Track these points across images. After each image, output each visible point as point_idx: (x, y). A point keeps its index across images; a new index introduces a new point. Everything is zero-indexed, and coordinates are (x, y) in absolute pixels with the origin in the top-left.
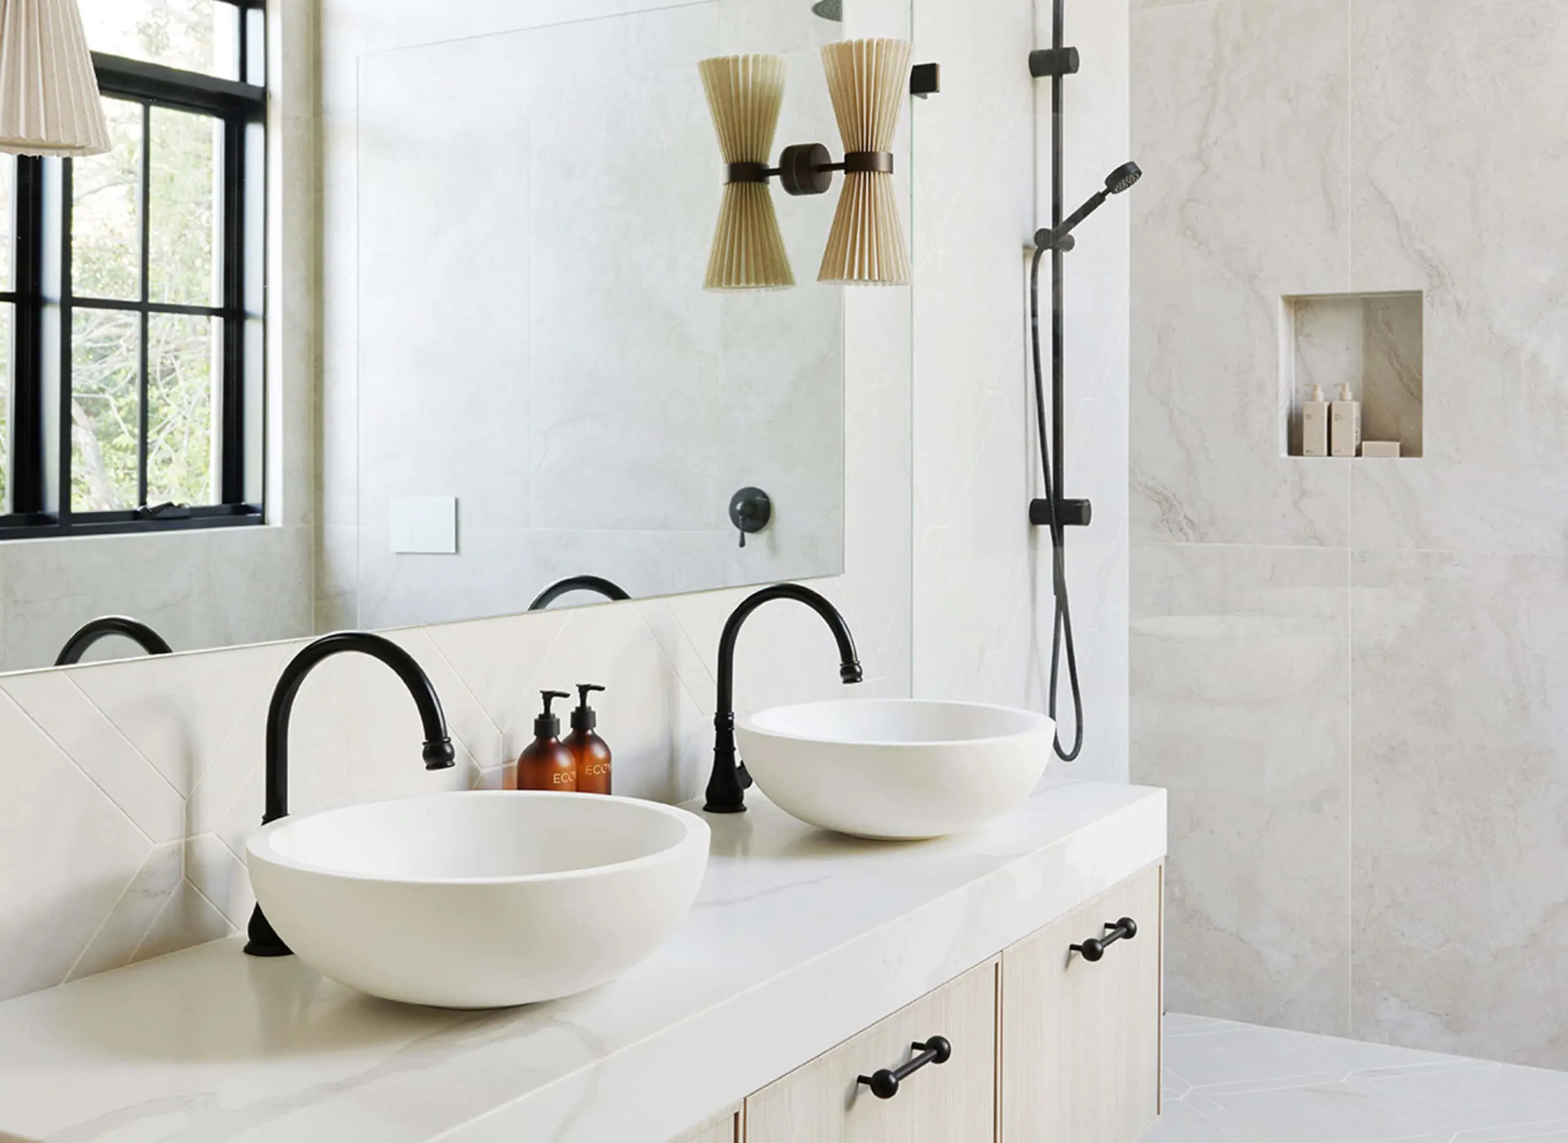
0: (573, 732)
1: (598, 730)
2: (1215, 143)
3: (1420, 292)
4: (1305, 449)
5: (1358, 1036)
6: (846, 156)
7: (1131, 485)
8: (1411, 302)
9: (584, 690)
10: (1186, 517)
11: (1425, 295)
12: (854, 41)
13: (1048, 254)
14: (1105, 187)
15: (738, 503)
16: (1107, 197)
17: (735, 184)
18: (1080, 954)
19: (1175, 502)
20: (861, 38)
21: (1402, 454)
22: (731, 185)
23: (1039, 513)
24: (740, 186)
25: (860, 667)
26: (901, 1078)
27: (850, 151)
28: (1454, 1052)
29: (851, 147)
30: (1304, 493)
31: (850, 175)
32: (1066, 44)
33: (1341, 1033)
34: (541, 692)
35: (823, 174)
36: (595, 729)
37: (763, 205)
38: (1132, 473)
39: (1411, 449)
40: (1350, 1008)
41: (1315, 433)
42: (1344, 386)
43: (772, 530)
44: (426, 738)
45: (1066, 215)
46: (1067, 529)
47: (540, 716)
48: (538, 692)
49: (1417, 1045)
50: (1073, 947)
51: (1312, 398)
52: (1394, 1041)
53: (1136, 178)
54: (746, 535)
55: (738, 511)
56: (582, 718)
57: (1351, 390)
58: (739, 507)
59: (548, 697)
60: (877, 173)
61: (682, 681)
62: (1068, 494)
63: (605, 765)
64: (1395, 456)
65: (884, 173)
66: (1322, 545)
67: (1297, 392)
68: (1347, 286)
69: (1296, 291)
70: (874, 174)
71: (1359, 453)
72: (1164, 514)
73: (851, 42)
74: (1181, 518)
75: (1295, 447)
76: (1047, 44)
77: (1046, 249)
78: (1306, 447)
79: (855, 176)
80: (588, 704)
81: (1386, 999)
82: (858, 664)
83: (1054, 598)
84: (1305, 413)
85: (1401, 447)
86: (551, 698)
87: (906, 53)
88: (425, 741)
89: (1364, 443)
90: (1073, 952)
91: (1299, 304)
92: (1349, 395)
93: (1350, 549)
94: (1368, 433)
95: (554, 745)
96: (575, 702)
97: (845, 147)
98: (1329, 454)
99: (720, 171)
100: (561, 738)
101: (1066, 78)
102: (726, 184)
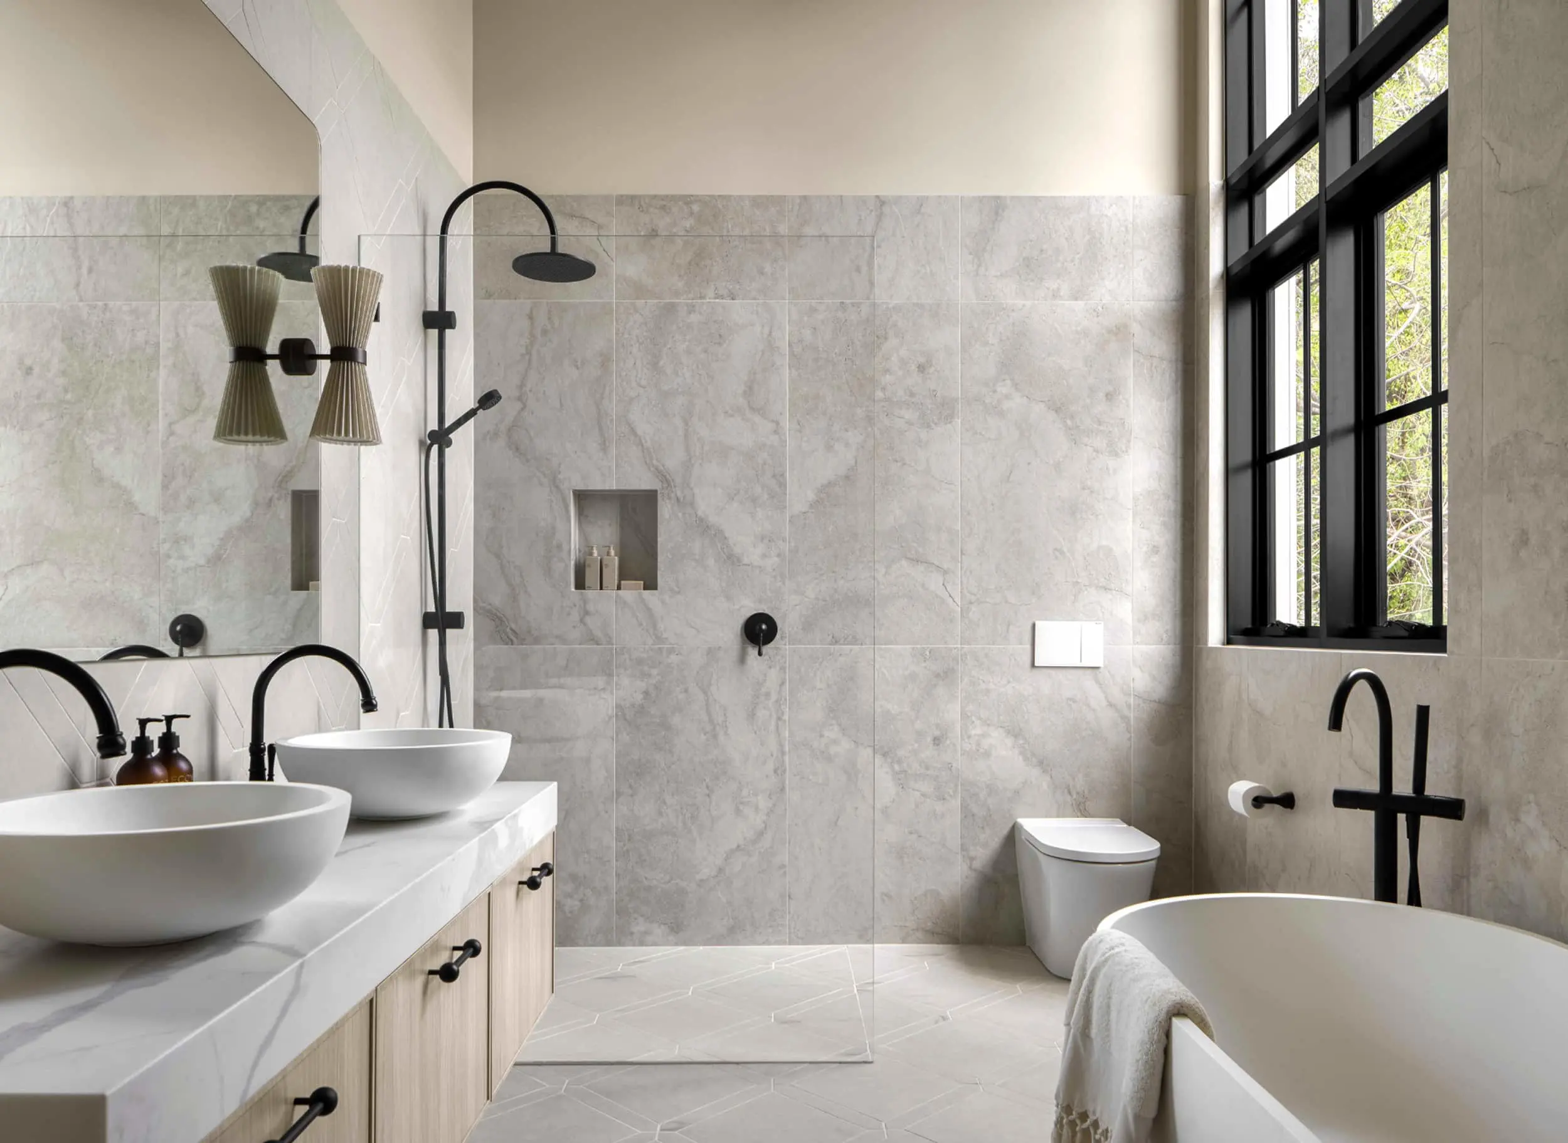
0: (160, 751)
1: (181, 750)
2: (530, 391)
3: (656, 491)
4: (586, 586)
5: (620, 943)
6: (332, 350)
7: (475, 609)
8: (650, 498)
9: (169, 719)
10: (511, 629)
11: (659, 492)
12: (342, 267)
13: (435, 448)
14: (477, 405)
15: (179, 624)
16: (478, 412)
17: (241, 362)
18: (525, 886)
19: (504, 619)
20: (348, 264)
21: (645, 588)
22: (237, 363)
23: (428, 621)
24: (241, 365)
25: (376, 701)
26: (460, 965)
27: (335, 345)
28: (676, 944)
29: (337, 343)
30: (587, 613)
31: (335, 363)
32: (448, 309)
33: (609, 943)
34: (137, 719)
35: (312, 361)
36: (178, 749)
37: (264, 381)
38: (475, 601)
39: (651, 584)
40: (615, 928)
41: (591, 576)
42: (609, 547)
43: (204, 645)
44: (100, 733)
45: (447, 424)
46: (448, 631)
47: (137, 738)
48: (135, 719)
49: (655, 944)
50: (521, 883)
51: (591, 554)
52: (642, 943)
53: (499, 401)
54: (184, 649)
55: (177, 632)
56: (169, 741)
57: (613, 549)
58: (178, 628)
59: (143, 723)
60: (357, 364)
61: (221, 723)
62: (450, 608)
63: (188, 775)
64: (641, 589)
65: (361, 363)
66: (598, 644)
67: (580, 551)
68: (612, 485)
69: (581, 487)
70: (355, 364)
71: (619, 588)
72: (497, 627)
73: (340, 267)
74: (508, 630)
75: (580, 584)
76: (434, 307)
77: (436, 444)
78: (587, 584)
79: (340, 363)
80: (173, 730)
81: (636, 919)
82: (374, 699)
83: (440, 677)
84: (587, 563)
85: (644, 584)
86: (146, 724)
87: (379, 281)
88: (98, 735)
89: (623, 582)
90: (521, 886)
91: (583, 498)
92: (612, 552)
93: (614, 646)
94: (623, 576)
95: (149, 759)
96: (162, 728)
97: (331, 343)
98: (601, 588)
99: (226, 351)
100: (154, 754)
101: (448, 332)
102: (231, 362)
